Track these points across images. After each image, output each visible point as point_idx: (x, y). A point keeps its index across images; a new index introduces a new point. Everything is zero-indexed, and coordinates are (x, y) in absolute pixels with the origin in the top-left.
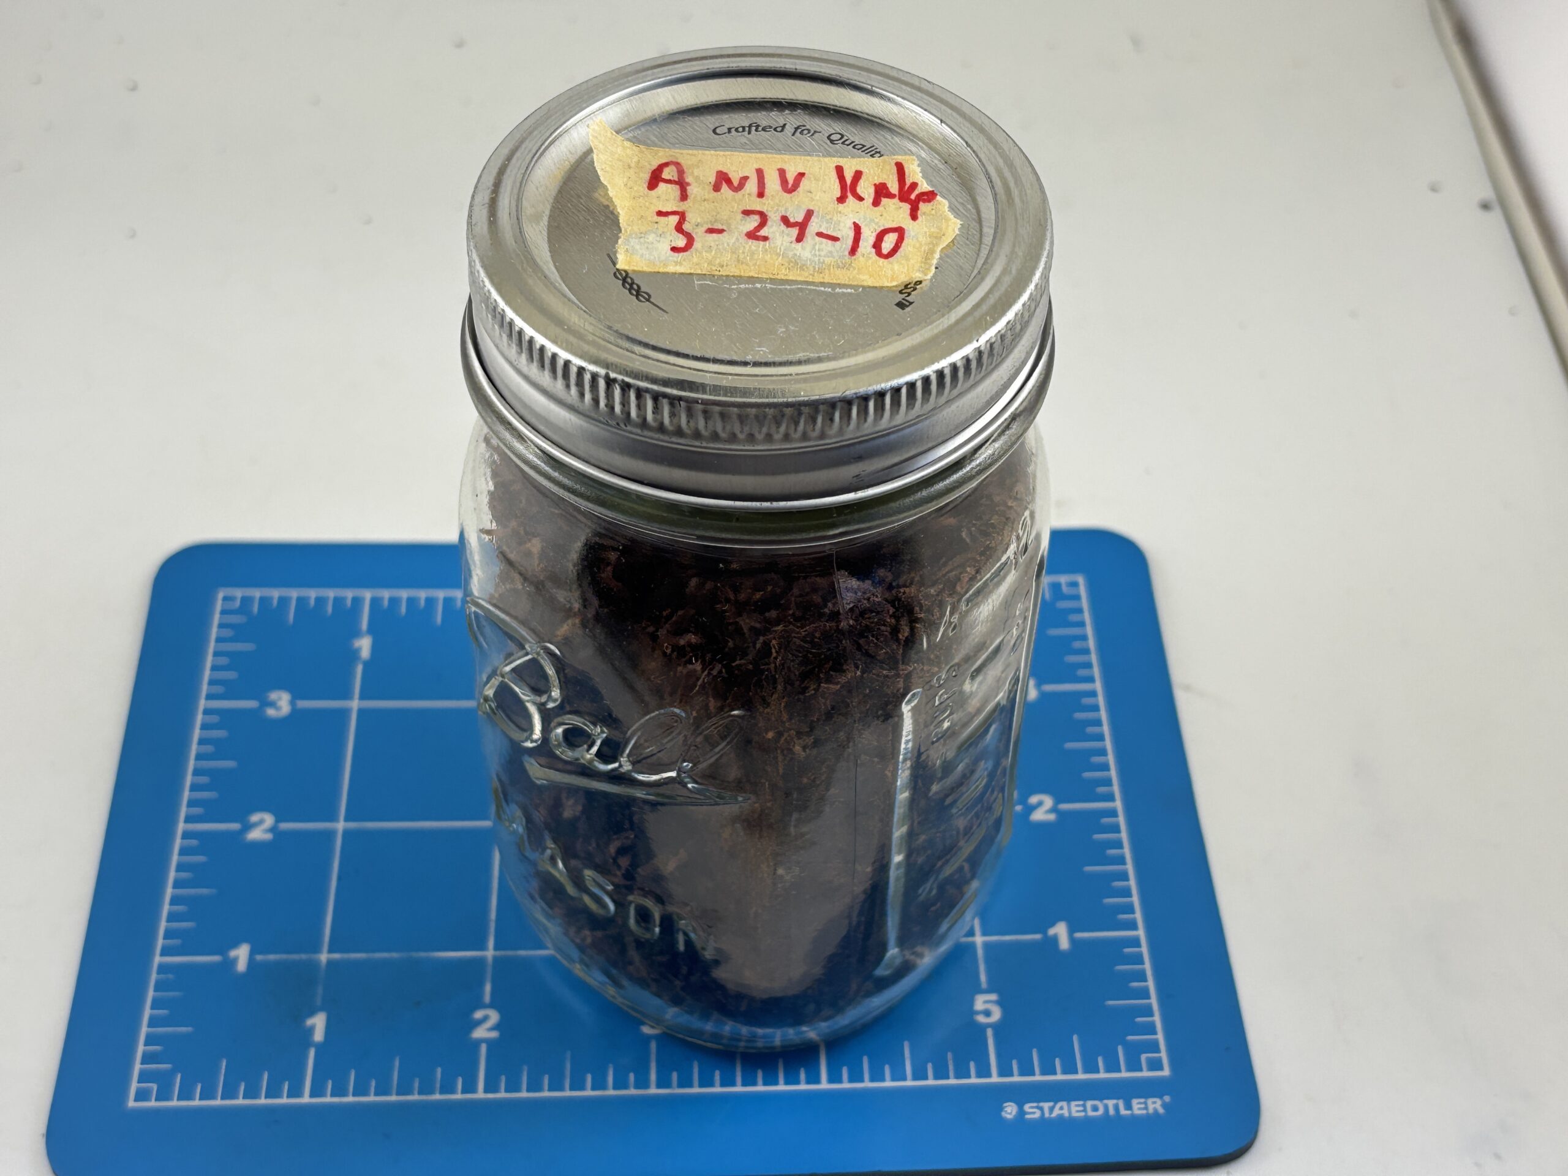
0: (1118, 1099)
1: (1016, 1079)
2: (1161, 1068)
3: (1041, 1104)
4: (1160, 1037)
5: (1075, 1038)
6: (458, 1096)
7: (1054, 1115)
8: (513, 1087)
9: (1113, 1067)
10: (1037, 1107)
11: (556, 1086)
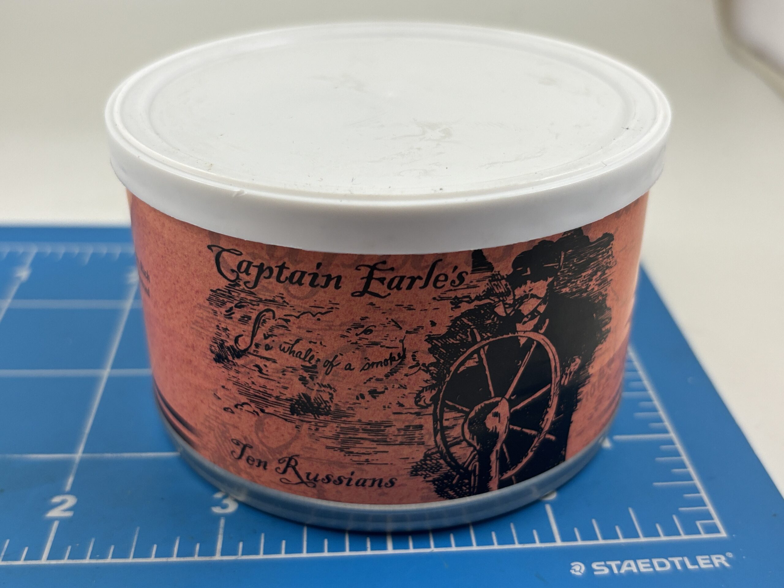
0: (682, 556)
1: (580, 543)
2: (718, 531)
3: (608, 563)
4: (710, 508)
5: (631, 511)
6: (21, 562)
7: (623, 571)
8: (77, 554)
9: (671, 530)
10: (606, 566)
11: (121, 553)
